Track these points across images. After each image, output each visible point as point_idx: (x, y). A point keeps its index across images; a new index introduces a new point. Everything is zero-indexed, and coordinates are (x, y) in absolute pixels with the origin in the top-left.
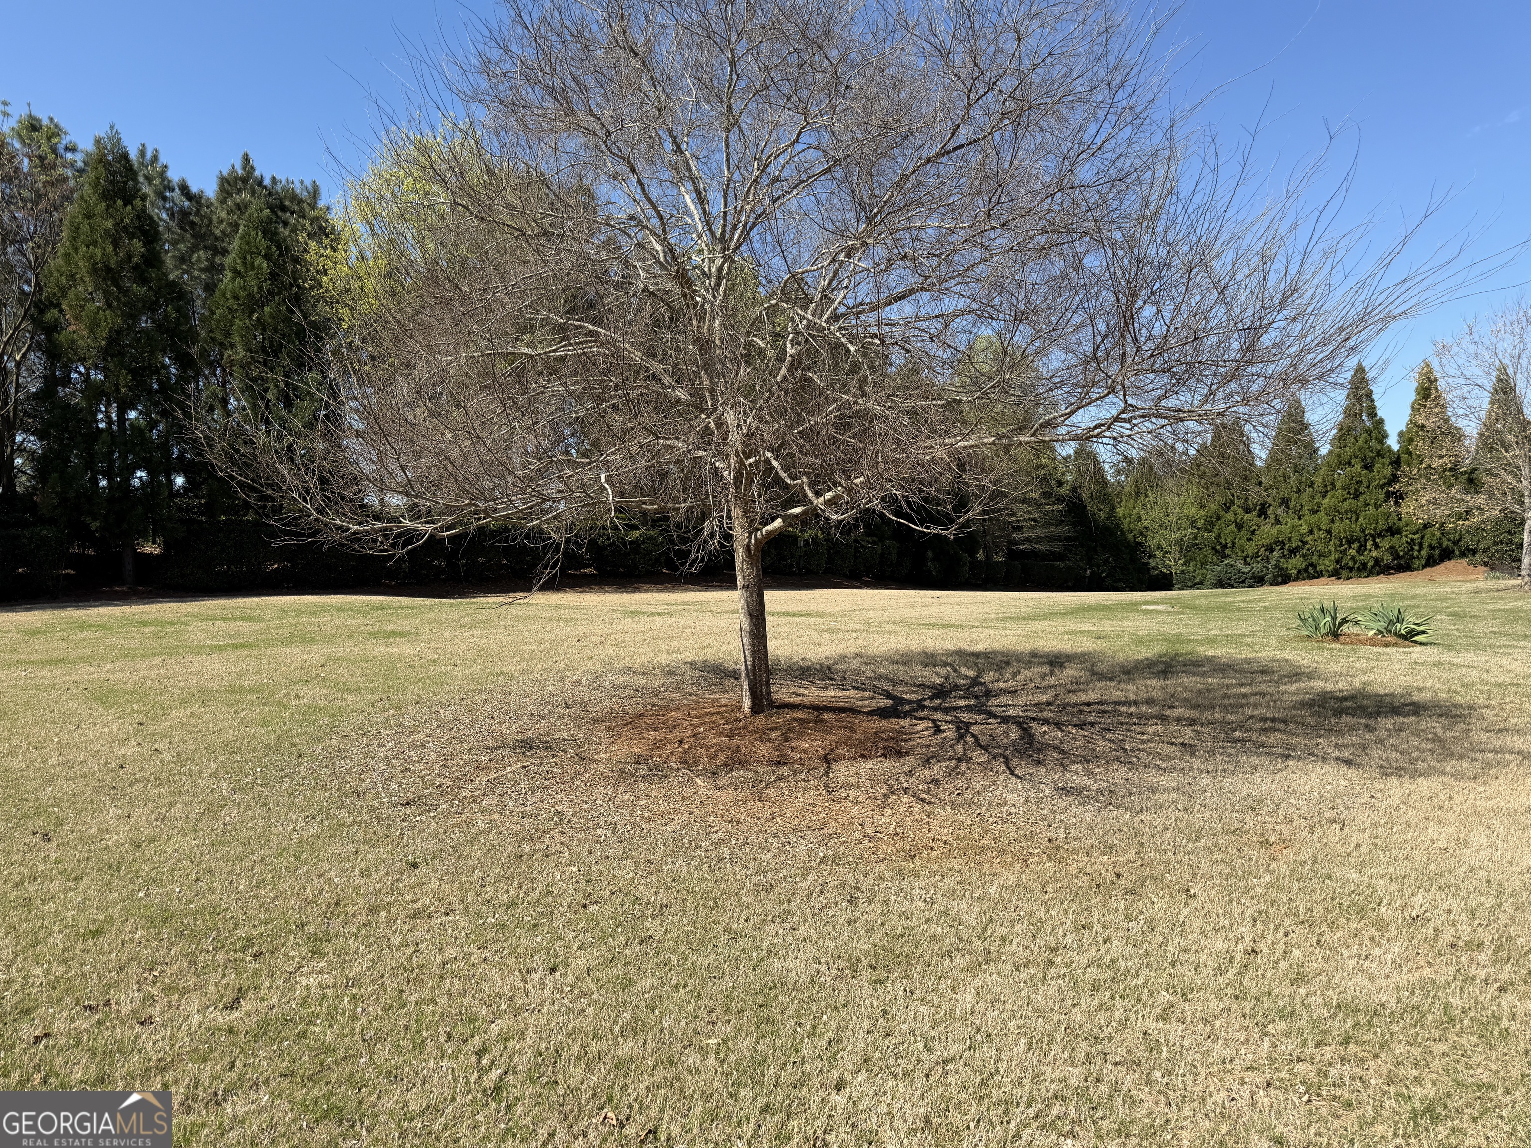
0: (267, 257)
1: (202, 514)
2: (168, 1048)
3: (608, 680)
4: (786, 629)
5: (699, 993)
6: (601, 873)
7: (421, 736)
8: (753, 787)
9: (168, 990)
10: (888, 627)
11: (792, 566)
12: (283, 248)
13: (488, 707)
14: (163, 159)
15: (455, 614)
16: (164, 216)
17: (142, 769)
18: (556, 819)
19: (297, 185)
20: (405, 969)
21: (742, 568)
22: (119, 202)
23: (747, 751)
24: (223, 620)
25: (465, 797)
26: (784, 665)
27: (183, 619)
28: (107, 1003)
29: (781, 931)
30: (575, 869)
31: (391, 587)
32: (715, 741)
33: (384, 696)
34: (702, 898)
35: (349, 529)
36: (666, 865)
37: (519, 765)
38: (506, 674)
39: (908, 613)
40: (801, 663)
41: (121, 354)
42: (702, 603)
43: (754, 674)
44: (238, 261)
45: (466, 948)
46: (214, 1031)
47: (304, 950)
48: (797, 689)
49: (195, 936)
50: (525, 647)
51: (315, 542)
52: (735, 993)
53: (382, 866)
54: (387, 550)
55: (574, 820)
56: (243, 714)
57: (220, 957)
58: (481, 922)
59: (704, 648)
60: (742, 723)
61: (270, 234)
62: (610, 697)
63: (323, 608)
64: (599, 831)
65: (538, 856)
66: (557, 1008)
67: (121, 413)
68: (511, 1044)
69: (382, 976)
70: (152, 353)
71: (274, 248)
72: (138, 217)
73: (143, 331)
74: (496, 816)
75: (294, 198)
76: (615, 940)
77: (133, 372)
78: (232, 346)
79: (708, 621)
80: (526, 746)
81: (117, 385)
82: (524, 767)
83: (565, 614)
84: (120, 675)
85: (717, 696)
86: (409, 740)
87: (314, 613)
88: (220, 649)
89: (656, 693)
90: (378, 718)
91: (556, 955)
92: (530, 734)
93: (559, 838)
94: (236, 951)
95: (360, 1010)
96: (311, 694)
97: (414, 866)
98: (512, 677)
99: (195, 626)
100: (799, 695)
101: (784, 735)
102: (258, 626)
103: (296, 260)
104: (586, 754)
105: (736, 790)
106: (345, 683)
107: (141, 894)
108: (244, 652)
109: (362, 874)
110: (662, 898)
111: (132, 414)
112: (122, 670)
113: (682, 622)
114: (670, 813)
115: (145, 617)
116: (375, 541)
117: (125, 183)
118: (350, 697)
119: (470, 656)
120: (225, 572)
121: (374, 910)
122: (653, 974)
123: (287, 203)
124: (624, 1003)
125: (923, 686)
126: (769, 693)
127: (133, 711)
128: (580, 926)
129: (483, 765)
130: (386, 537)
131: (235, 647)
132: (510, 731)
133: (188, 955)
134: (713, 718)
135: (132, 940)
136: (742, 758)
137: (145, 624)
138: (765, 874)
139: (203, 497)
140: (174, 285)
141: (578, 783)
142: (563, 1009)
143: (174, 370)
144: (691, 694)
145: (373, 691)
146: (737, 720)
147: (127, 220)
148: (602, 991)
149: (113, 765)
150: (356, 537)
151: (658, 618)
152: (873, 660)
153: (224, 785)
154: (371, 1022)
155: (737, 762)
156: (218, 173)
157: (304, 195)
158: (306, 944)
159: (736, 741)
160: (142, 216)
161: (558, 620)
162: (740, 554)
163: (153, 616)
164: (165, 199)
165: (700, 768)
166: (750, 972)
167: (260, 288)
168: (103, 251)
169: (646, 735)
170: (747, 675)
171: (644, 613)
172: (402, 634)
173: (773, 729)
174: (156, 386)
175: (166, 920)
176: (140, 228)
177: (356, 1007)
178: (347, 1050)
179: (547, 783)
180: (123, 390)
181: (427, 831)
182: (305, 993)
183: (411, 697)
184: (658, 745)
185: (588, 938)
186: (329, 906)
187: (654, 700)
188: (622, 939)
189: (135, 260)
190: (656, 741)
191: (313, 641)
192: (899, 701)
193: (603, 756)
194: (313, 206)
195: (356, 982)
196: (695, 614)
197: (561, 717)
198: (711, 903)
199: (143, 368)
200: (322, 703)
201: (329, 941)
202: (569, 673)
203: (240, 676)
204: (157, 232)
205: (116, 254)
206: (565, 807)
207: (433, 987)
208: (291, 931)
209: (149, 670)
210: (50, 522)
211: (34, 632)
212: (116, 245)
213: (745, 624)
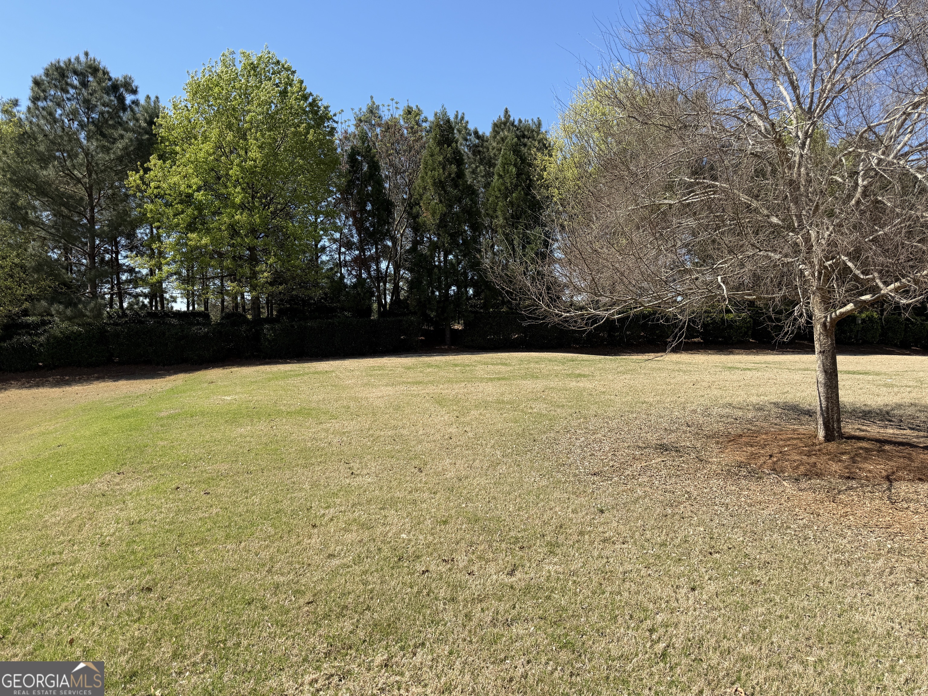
0: (515, 165)
1: (481, 308)
2: (482, 590)
3: (715, 411)
4: (849, 383)
5: (798, 624)
6: (720, 535)
7: (599, 436)
8: (828, 492)
9: (480, 558)
11: (850, 338)
12: (523, 160)
13: (638, 422)
14: (466, 119)
15: (614, 365)
16: (466, 150)
17: (459, 440)
18: (686, 496)
19: (530, 122)
20: (603, 572)
21: (819, 339)
22: (446, 146)
23: (823, 467)
24: (492, 364)
25: (628, 475)
26: (849, 408)
27: (473, 364)
28: (452, 560)
29: (859, 594)
30: (702, 529)
31: (576, 348)
32: (797, 458)
33: (577, 411)
34: (794, 562)
35: (562, 315)
36: (766, 536)
37: (660, 460)
38: (647, 403)
40: (863, 408)
41: (446, 226)
42: (780, 363)
43: (828, 413)
44: (501, 169)
45: (637, 566)
46: (503, 585)
47: (546, 550)
48: (860, 426)
49: (490, 532)
50: (658, 387)
51: (544, 323)
52: (825, 630)
53: (583, 509)
54: (583, 327)
55: (699, 498)
56: (504, 415)
57: (503, 545)
58: (645, 551)
59: (784, 393)
60: (818, 447)
61: (516, 151)
62: (717, 422)
63: (541, 360)
64: (716, 508)
65: (677, 517)
66: (698, 614)
67: (446, 256)
68: (670, 629)
69: (589, 573)
70: (459, 224)
71: (518, 160)
72: (454, 153)
73: (456, 213)
74: (647, 489)
75: (530, 130)
76: (733, 578)
77: (451, 235)
78: (497, 217)
79: (785, 375)
80: (663, 448)
81: (443, 243)
82: (663, 461)
84: (447, 391)
85: (796, 427)
86: (593, 438)
87: (537, 362)
88: (491, 380)
89: (750, 422)
90: (574, 423)
91: (694, 580)
92: (665, 441)
93: (689, 508)
94: (510, 543)
95: (578, 590)
96: (539, 407)
97: (602, 511)
98: (651, 405)
99: (479, 367)
100: (863, 431)
101: (852, 458)
102: (509, 368)
103: (530, 165)
104: (704, 457)
105: (815, 493)
106: (555, 402)
107: (464, 505)
108: (503, 382)
109: (573, 512)
110: (765, 557)
111: (451, 257)
112: (447, 389)
113: (767, 375)
114: (765, 502)
115: (456, 362)
116: (576, 322)
117: (448, 135)
118: (559, 410)
119: (625, 390)
120: (492, 339)
121: (581, 533)
122: (763, 606)
123: (526, 133)
124: (744, 620)
126: (840, 428)
127: (454, 410)
128: (709, 566)
129: (637, 457)
130: (583, 319)
131: (499, 379)
132: (653, 438)
133: (488, 541)
134: (795, 442)
135: (461, 529)
136: (819, 471)
137: (456, 365)
138: (843, 553)
139: (482, 299)
140: (470, 187)
141: (699, 475)
142: (702, 615)
143: (469, 233)
144: (776, 424)
145: (571, 407)
146: (814, 444)
147: (449, 155)
148: (728, 609)
149: (446, 437)
150: (566, 320)
151: (748, 372)
152: (926, 409)
153: (498, 452)
154: (585, 598)
155: (814, 473)
156: (492, 122)
157: (534, 127)
158: (546, 546)
159: (813, 459)
160: (457, 153)
161: (678, 371)
162: (818, 329)
163: (460, 362)
164: (466, 140)
165: (786, 474)
166: (837, 618)
167: (511, 183)
168: (439, 173)
169: (745, 449)
170: (822, 414)
171: (738, 368)
172: (584, 376)
173: (843, 454)
174: (461, 242)
175: (476, 521)
176: (455, 158)
177: (576, 588)
178: (574, 612)
179: (678, 473)
180: (446, 245)
181: (608, 492)
182: (548, 574)
183: (593, 413)
184: (754, 456)
185: (714, 573)
186: (556, 527)
187: (749, 426)
188: (739, 578)
189: (452, 176)
190: (752, 454)
191: (537, 377)
193: (715, 460)
194: (538, 133)
196: (775, 370)
197: (685, 432)
198: (802, 566)
199: (456, 233)
200: (544, 412)
201: (558, 547)
202: (689, 405)
203: (502, 394)
204: (463, 160)
205: (444, 174)
206: (691, 489)
207: (619, 585)
208: (537, 538)
209: (458, 389)
210: (414, 313)
211: (409, 368)
212: (444, 169)
213: (821, 378)
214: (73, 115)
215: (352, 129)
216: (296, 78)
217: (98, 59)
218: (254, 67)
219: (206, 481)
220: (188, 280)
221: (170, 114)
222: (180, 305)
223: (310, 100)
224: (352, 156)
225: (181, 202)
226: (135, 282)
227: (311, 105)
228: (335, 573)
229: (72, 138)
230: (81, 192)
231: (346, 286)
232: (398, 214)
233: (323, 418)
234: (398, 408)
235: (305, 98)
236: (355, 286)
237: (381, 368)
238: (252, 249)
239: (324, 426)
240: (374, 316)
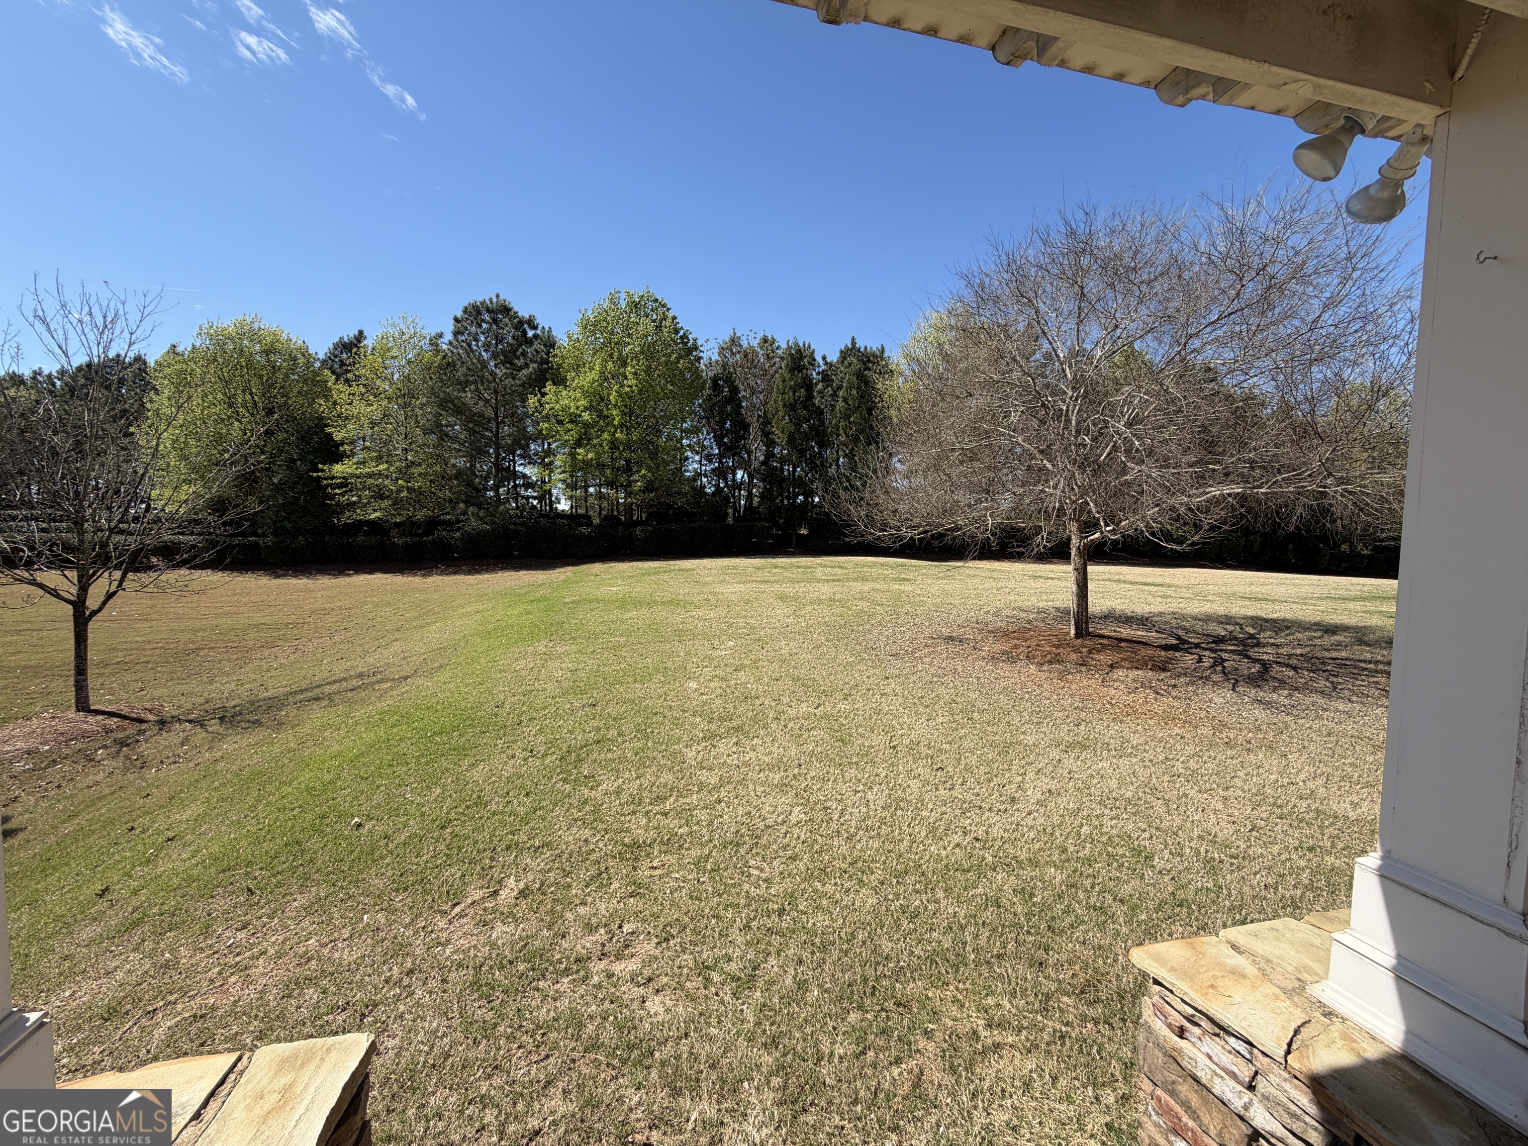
0: (858, 389)
1: (824, 517)
3: (1005, 612)
7: (905, 628)
8: (1061, 673)
10: (1210, 597)
12: (867, 383)
13: (939, 619)
15: (934, 571)
16: (815, 375)
18: (953, 671)
19: (875, 349)
21: (1075, 559)
22: (796, 372)
23: (1065, 656)
24: (831, 567)
25: (916, 656)
27: (814, 566)
32: (1048, 649)
33: (893, 609)
37: (945, 647)
38: (952, 604)
39: (1240, 589)
41: (795, 442)
43: (1078, 616)
44: (847, 392)
48: (1104, 627)
50: (967, 591)
53: (875, 676)
55: (961, 673)
56: (833, 611)
60: (1067, 642)
61: (861, 376)
62: (1002, 621)
63: (875, 564)
64: (971, 680)
65: (938, 684)
67: (794, 470)
70: (807, 441)
71: (862, 383)
73: (804, 431)
74: (927, 666)
75: (875, 356)
77: (799, 450)
80: (951, 639)
81: (793, 456)
82: (947, 648)
83: (996, 575)
86: (899, 630)
87: (870, 566)
88: (827, 581)
89: (1028, 621)
90: (888, 618)
92: (954, 634)
96: (863, 605)
98: (955, 606)
99: (819, 569)
100: (1105, 630)
101: (1090, 651)
102: (845, 571)
103: (872, 389)
104: (979, 646)
105: (1050, 673)
106: (877, 601)
108: (837, 583)
112: (789, 588)
114: (1009, 677)
115: (799, 564)
116: (888, 539)
117: (799, 362)
118: (878, 608)
123: (871, 358)
125: (1209, 635)
126: (1088, 628)
127: (793, 605)
129: (929, 644)
131: (834, 581)
132: (945, 632)
134: (1053, 637)
136: (1061, 659)
137: (799, 567)
140: (817, 407)
141: (969, 658)
143: (816, 448)
144: (1049, 625)
145: (888, 605)
146: (1064, 640)
147: (799, 380)
150: (879, 538)
152: (1184, 617)
155: (1056, 659)
156: (840, 349)
157: (878, 353)
159: (1060, 650)
160: (805, 377)
161: (990, 578)
162: (1074, 551)
163: (802, 564)
165: (1035, 660)
167: (854, 405)
168: (789, 396)
169: (1013, 641)
170: (1074, 616)
172: (908, 580)
173: (1084, 647)
174: (808, 456)
176: (805, 383)
179: (955, 656)
180: (795, 459)
183: (905, 610)
184: (1016, 647)
187: (1026, 625)
189: (802, 398)
190: (1017, 645)
191: (867, 580)
192: (1185, 642)
193: (987, 648)
194: (882, 358)
195: (858, 710)
197: (972, 628)
199: (804, 449)
200: (866, 609)
202: (985, 607)
203: (834, 594)
204: (812, 383)
205: (794, 397)
209: (799, 588)
210: (766, 520)
211: (758, 568)
212: (794, 393)
213: (1074, 588)
214: (487, 346)
215: (715, 357)
216: (670, 314)
217: (509, 299)
218: (636, 305)
219: (614, 648)
220: (573, 487)
221: (565, 344)
222: (564, 506)
223: (681, 333)
224: (715, 380)
225: (571, 421)
226: (529, 485)
227: (681, 337)
228: (705, 703)
229: (484, 364)
230: (490, 412)
231: (706, 494)
232: (754, 430)
233: (689, 608)
234: (747, 602)
235: (677, 331)
236: (713, 494)
237: (735, 568)
238: (628, 461)
239: (691, 614)
240: (730, 520)
